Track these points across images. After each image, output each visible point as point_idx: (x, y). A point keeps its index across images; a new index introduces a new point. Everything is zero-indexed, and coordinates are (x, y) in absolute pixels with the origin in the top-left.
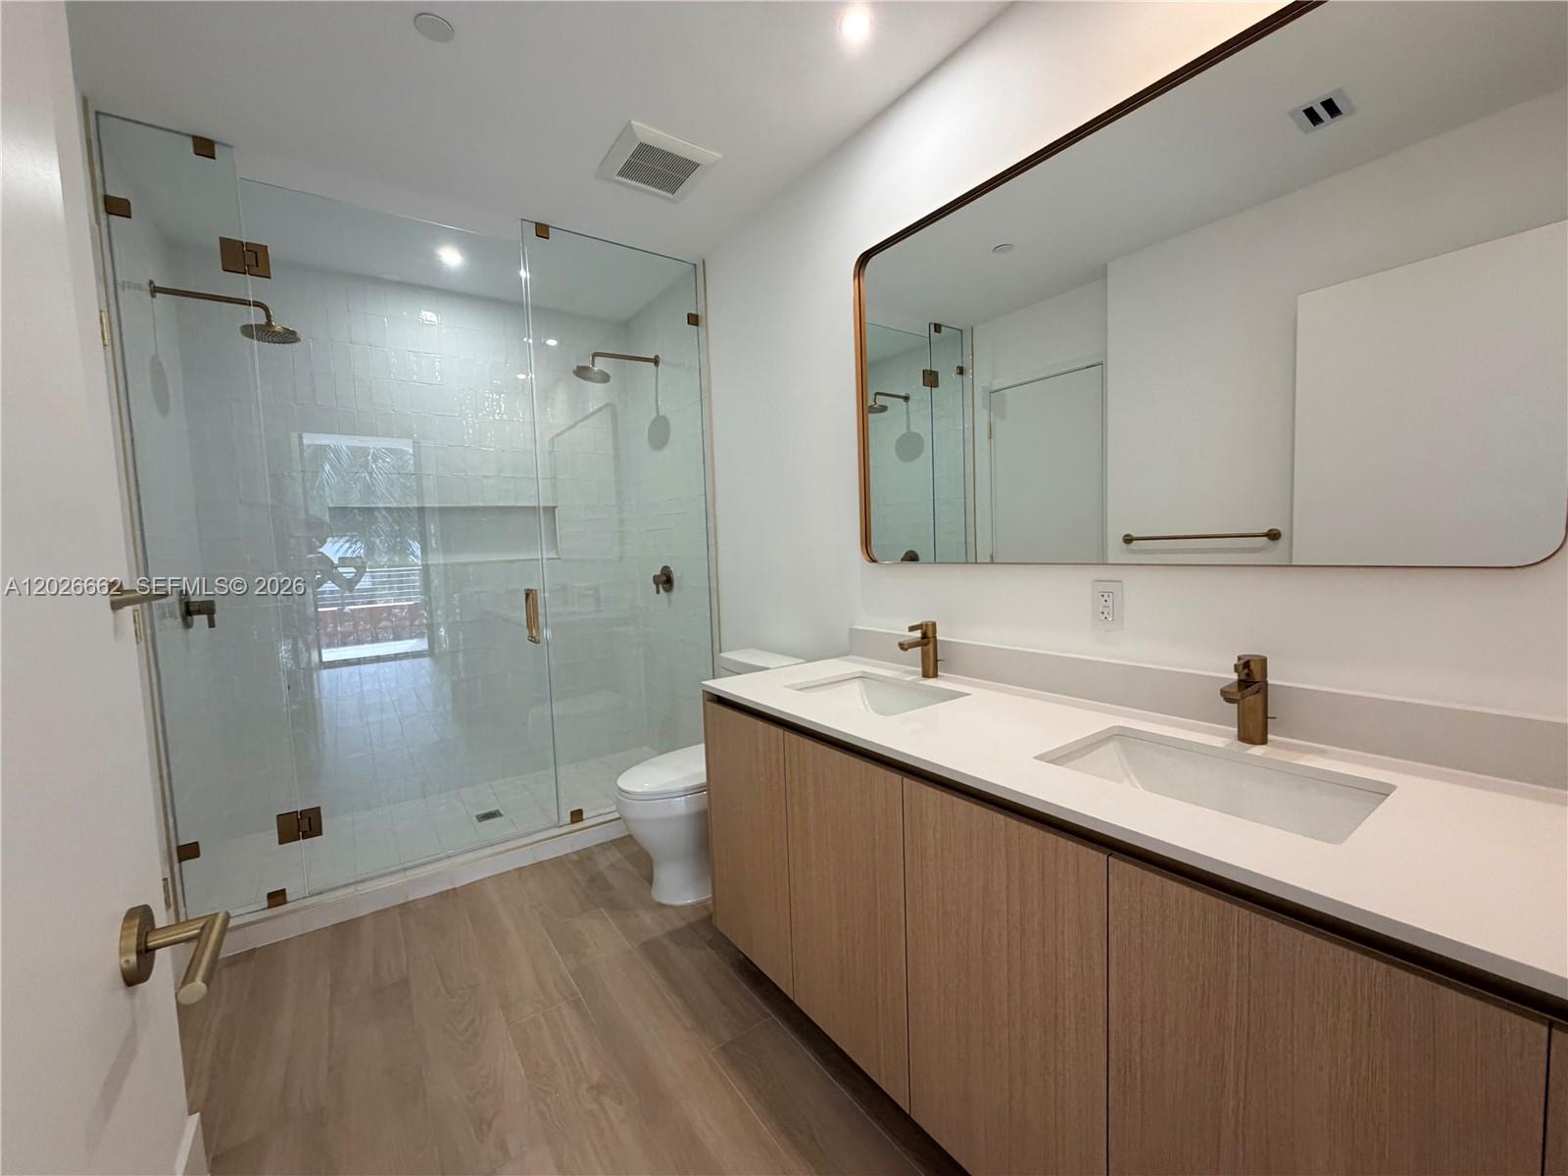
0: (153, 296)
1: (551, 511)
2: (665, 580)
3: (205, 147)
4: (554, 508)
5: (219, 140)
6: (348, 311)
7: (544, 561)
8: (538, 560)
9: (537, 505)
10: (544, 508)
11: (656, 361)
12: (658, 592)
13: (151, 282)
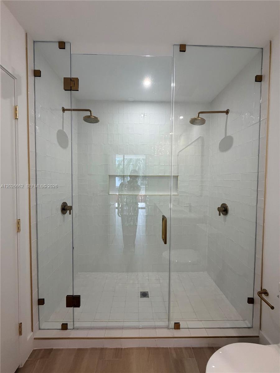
0: (64, 112)
1: (176, 177)
2: (224, 210)
3: (62, 45)
4: (178, 176)
5: (67, 41)
6: (119, 113)
7: (172, 196)
8: (169, 195)
9: (170, 175)
10: (173, 176)
11: (227, 112)
12: (220, 215)
13: (63, 108)
